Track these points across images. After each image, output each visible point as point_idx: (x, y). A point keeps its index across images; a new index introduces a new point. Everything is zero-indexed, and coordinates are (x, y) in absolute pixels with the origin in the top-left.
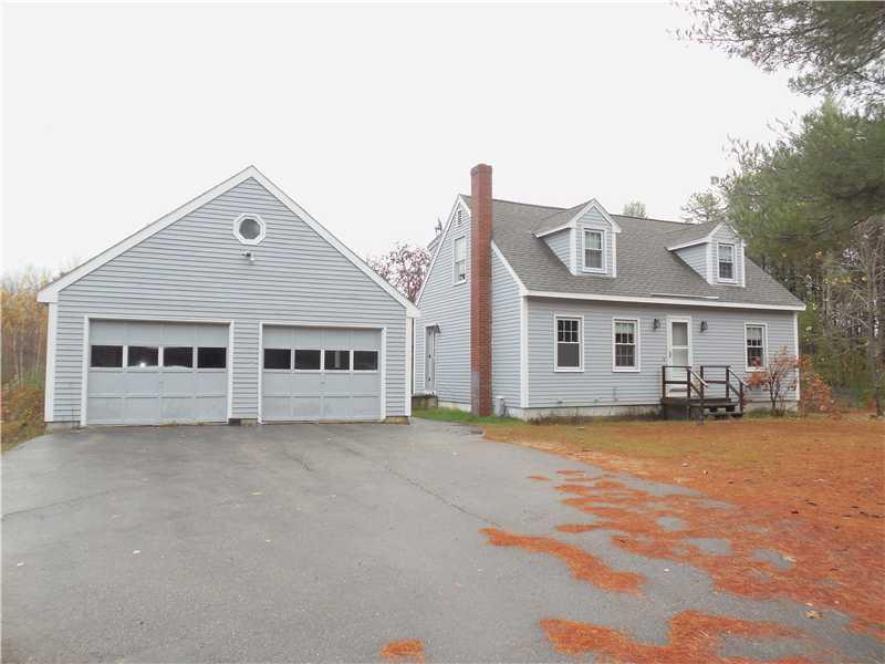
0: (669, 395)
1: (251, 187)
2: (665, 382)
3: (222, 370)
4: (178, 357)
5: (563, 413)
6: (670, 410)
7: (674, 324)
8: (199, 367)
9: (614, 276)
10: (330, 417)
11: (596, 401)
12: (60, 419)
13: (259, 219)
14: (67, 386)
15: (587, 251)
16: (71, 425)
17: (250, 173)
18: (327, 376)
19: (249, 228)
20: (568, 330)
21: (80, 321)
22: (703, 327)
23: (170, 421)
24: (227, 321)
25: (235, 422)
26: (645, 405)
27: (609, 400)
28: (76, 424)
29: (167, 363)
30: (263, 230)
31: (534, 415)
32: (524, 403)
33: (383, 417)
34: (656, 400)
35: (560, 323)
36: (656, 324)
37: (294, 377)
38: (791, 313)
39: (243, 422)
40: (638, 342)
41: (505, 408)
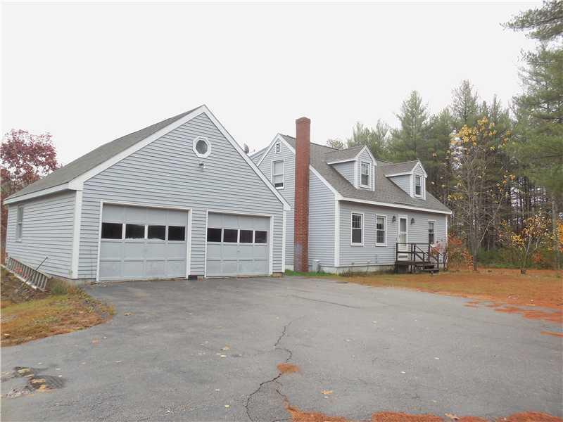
0: (399, 259)
1: (204, 119)
2: (397, 252)
3: (183, 242)
4: (157, 232)
5: (354, 270)
6: (400, 268)
7: (401, 219)
8: (169, 240)
9: (374, 190)
10: (242, 274)
11: (369, 263)
12: (83, 277)
13: (207, 141)
14: (89, 252)
15: (362, 175)
16: (90, 281)
17: (204, 110)
18: (241, 247)
19: (201, 146)
20: (356, 221)
21: (98, 204)
22: (413, 221)
23: (151, 277)
24: (187, 208)
25: (192, 278)
26: (389, 265)
27: (373, 263)
28: (93, 280)
29: (150, 237)
30: (209, 148)
31: (341, 271)
32: (337, 264)
33: (271, 273)
34: (392, 263)
35: (353, 216)
36: (394, 219)
37: (222, 247)
38: (444, 215)
39: (198, 277)
40: (386, 229)
41: (319, 267)
